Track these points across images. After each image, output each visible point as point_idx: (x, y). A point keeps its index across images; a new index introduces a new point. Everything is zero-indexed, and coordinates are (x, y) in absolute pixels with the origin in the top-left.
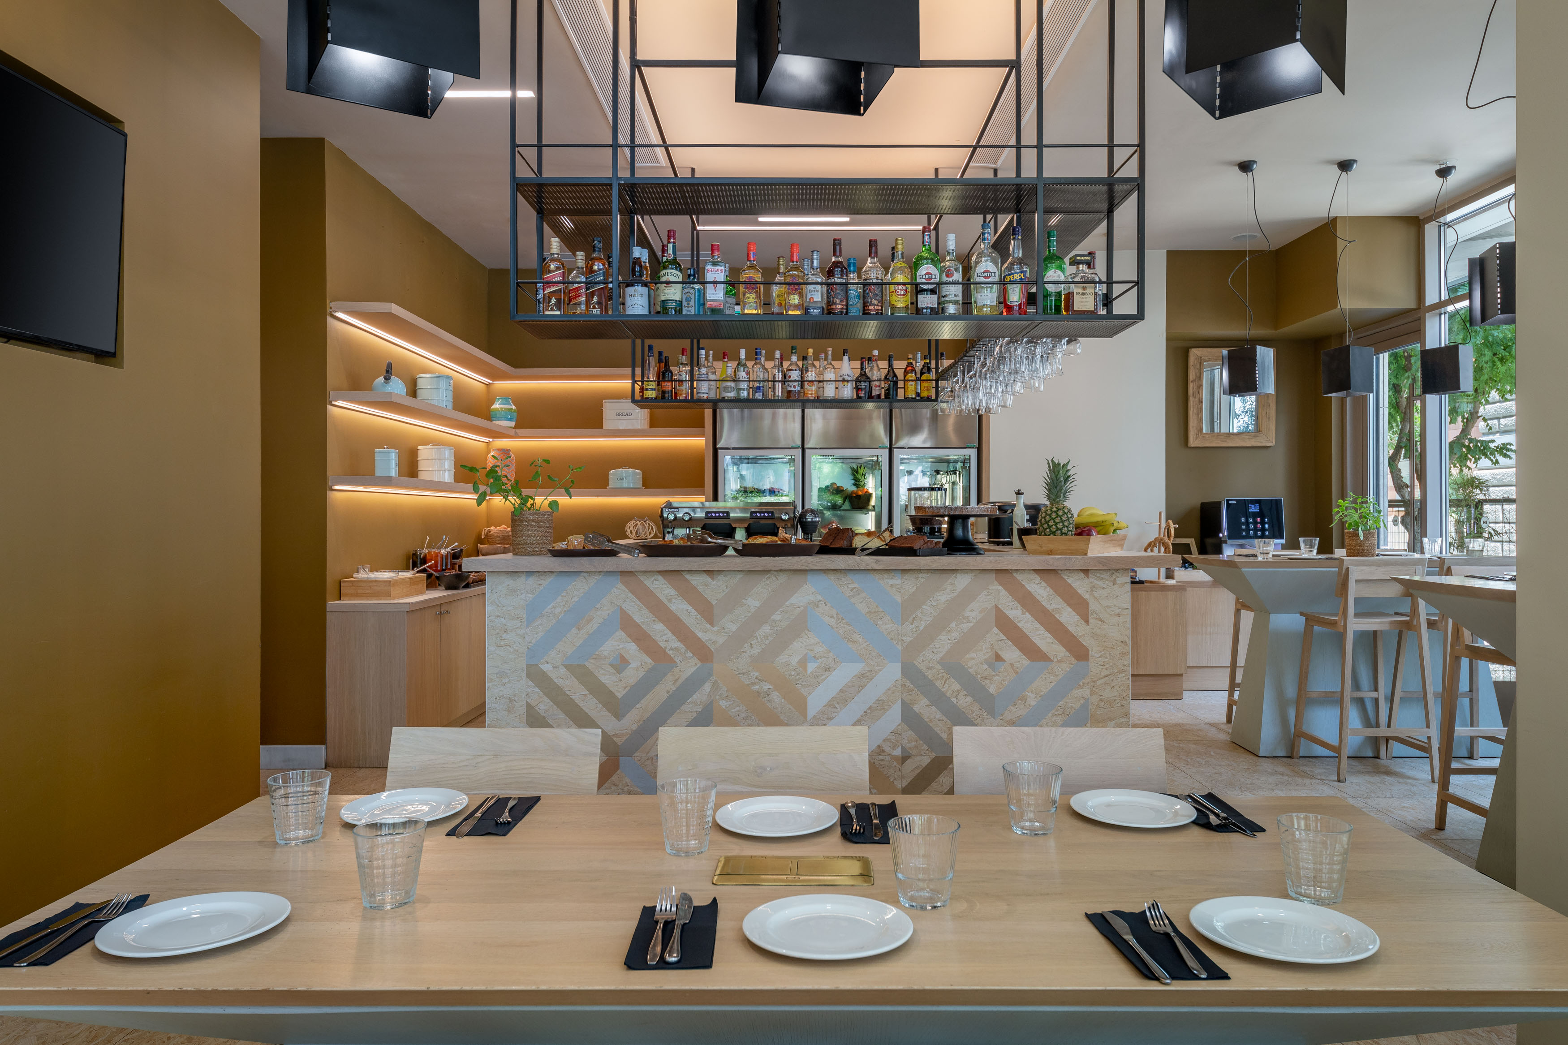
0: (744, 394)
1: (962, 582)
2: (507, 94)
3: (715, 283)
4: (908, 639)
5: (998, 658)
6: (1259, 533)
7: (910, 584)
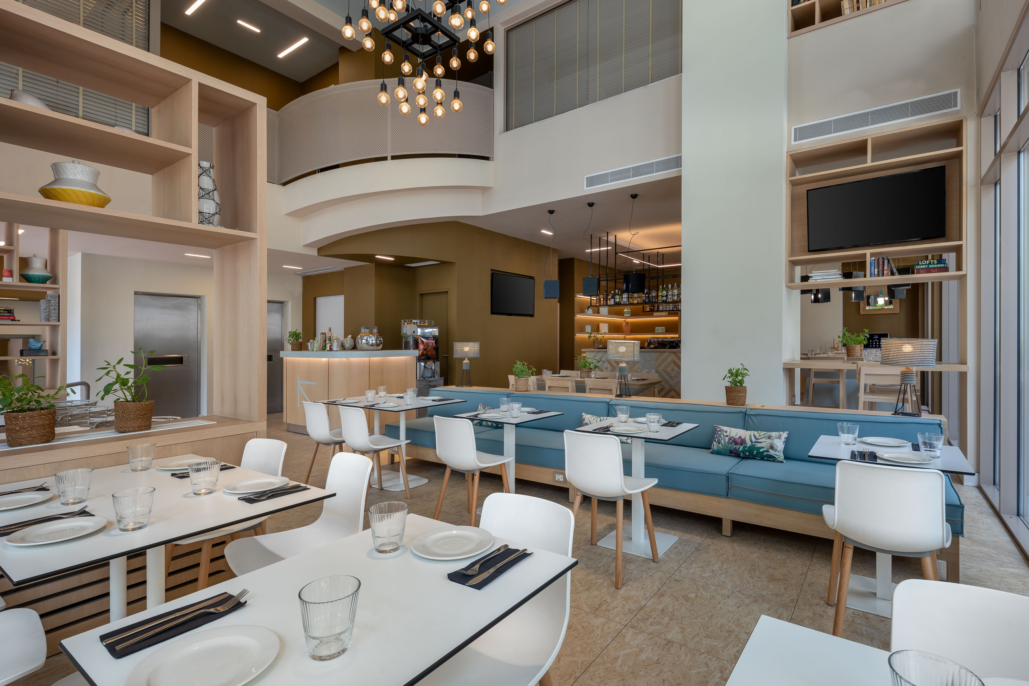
0: (671, 309)
1: (667, 354)
2: (606, 248)
3: (625, 298)
4: (656, 365)
5: (673, 369)
6: (877, 346)
7: (657, 354)
